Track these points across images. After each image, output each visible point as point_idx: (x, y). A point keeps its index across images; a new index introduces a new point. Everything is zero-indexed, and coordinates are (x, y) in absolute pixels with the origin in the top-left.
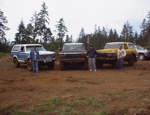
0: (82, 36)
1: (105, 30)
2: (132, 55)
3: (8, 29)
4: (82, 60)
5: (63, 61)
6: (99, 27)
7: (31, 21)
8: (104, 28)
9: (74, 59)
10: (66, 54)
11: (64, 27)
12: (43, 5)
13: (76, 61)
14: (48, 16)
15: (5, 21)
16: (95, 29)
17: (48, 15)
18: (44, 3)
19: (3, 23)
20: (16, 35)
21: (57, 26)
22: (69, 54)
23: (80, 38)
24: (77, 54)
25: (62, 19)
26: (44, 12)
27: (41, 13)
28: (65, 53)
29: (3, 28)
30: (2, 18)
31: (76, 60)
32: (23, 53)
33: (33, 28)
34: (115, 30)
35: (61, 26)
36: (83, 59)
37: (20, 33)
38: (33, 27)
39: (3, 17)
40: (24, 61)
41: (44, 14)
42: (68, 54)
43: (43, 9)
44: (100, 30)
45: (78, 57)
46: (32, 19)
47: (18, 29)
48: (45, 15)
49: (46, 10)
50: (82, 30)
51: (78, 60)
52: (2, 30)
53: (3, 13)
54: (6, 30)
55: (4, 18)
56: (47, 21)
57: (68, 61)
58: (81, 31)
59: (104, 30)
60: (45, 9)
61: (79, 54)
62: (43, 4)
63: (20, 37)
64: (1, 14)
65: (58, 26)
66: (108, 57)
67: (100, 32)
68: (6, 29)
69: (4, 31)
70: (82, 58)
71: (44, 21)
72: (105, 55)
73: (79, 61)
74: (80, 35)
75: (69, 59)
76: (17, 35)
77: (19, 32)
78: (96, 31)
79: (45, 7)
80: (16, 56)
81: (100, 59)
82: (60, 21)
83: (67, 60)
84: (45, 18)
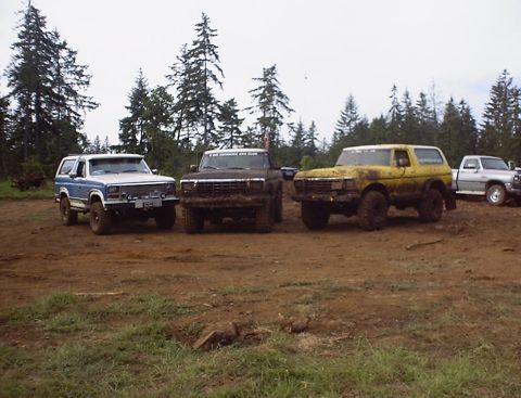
0: (348, 124)
1: (428, 104)
2: (428, 186)
3: (93, 106)
4: (247, 202)
5: (190, 203)
6: (407, 95)
7: (170, 77)
8: (422, 95)
9: (221, 198)
10: (198, 183)
11: (280, 95)
12: (199, 25)
13: (227, 205)
14: (216, 62)
15: (83, 79)
16: (392, 99)
17: (217, 57)
18: (205, 19)
19: (75, 88)
20: (122, 126)
21: (256, 93)
22: (207, 183)
23: (342, 132)
24: (232, 183)
25: (273, 68)
26: (205, 46)
27: (194, 50)
28: (196, 181)
29: (76, 101)
30: (73, 69)
31: (228, 201)
32: (81, 182)
33: (171, 101)
34: (462, 103)
35: (269, 93)
36: (249, 199)
37: (134, 119)
38: (169, 98)
39: (76, 67)
40: (83, 205)
41: (205, 53)
42: (202, 183)
43: (202, 38)
44: (410, 104)
45: (236, 192)
46: (172, 73)
47: (129, 105)
48: (208, 57)
49: (213, 41)
50: (350, 106)
51: (235, 202)
52: (73, 108)
53: (75, 53)
54: (86, 109)
55: (78, 69)
56: (215, 79)
57: (205, 203)
58: (344, 110)
59: (423, 103)
60: (207, 36)
61: (237, 182)
62: (202, 21)
63: (135, 132)
64: (70, 56)
65: (261, 91)
66: (334, 193)
67: (410, 110)
68: (87, 104)
69: (80, 111)
70: (247, 195)
71: (205, 78)
72: (325, 185)
73: (238, 205)
74: (344, 122)
75: (206, 200)
76: (126, 124)
77: (130, 115)
78: (397, 107)
79: (208, 32)
80: (65, 190)
81: (310, 197)
82: (265, 76)
83: (201, 200)
84: (210, 66)
